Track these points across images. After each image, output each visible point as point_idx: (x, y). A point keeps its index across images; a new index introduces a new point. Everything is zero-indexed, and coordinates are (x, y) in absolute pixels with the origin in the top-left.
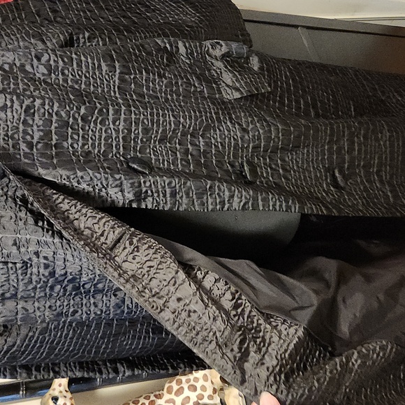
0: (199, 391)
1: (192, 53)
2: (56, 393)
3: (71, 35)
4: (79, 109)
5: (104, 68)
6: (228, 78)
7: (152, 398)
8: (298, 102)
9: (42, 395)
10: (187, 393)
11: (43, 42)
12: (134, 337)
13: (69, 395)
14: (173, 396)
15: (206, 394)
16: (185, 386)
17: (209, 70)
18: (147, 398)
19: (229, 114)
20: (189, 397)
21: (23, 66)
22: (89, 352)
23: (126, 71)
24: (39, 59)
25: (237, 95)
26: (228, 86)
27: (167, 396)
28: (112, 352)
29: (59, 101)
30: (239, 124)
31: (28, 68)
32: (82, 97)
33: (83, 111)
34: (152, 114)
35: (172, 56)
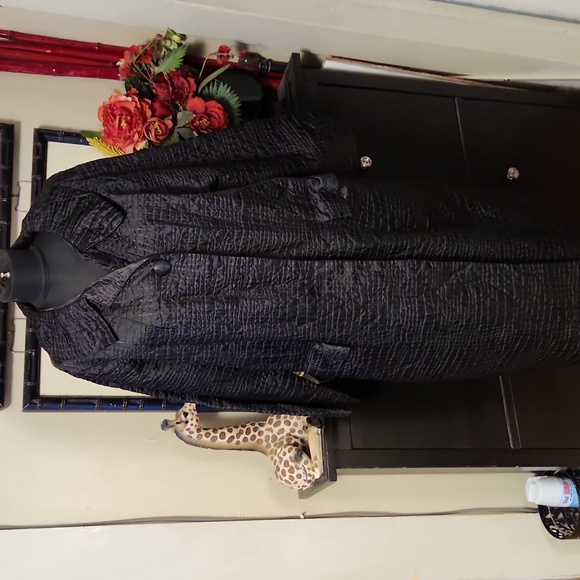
0: (292, 426)
1: (297, 189)
2: (187, 410)
3: (217, 177)
4: (215, 233)
5: (234, 204)
6: (321, 206)
7: (257, 425)
8: (377, 220)
9: (177, 410)
10: (282, 425)
11: (199, 181)
12: (234, 385)
13: (196, 413)
14: (272, 426)
15: (297, 429)
16: (282, 421)
17: (309, 200)
18: (253, 424)
19: (319, 233)
20: (283, 429)
21: (184, 205)
22: (205, 390)
23: (248, 204)
24: (193, 201)
25: (326, 219)
26: (321, 212)
27: (267, 426)
28: (219, 392)
29: (203, 228)
30: (324, 241)
31: (187, 206)
32: (217, 224)
33: (217, 235)
34: (263, 235)
35: (283, 190)
